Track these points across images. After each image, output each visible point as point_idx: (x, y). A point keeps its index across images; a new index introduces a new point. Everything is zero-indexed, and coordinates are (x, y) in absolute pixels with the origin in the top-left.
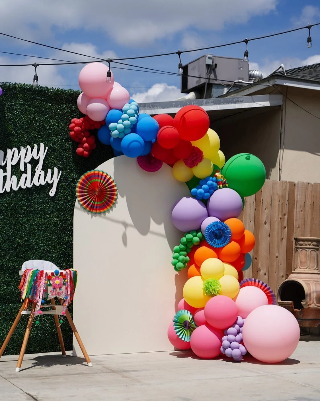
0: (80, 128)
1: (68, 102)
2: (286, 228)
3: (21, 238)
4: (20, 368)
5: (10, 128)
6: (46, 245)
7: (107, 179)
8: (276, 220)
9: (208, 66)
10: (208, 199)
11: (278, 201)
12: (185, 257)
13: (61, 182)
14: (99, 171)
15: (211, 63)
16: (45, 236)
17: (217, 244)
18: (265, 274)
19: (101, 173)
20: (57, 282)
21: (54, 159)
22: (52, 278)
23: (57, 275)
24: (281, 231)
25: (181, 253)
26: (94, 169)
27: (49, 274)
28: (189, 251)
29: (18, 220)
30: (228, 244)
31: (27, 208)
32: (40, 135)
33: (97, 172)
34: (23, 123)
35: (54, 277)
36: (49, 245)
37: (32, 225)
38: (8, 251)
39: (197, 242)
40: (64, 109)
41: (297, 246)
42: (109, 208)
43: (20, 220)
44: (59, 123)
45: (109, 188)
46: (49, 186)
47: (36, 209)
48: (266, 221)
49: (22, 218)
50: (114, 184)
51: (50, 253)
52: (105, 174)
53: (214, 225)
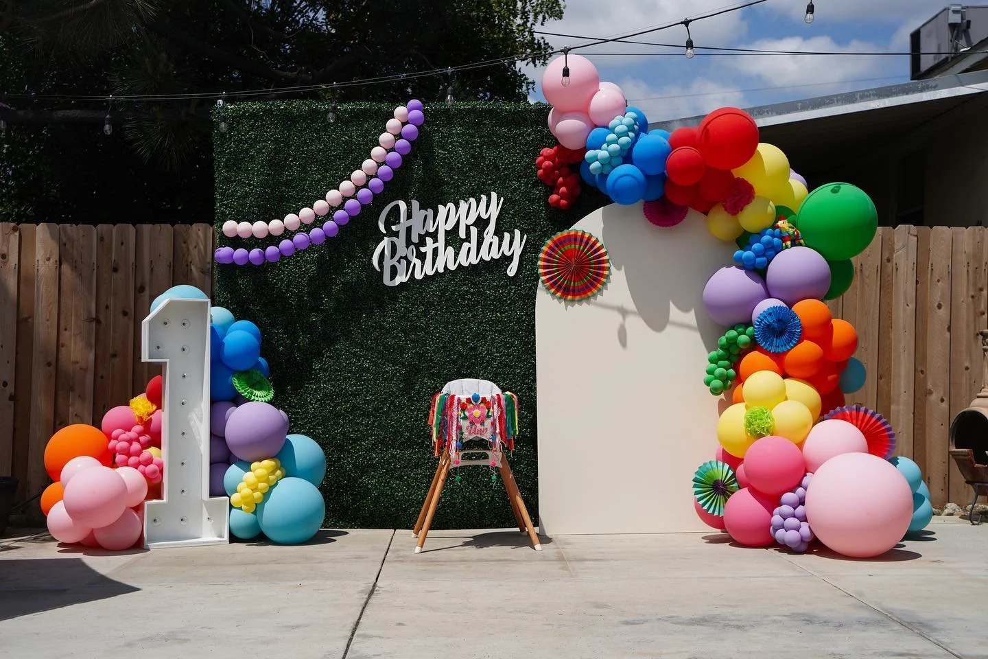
0: (551, 163)
1: (537, 123)
2: (986, 315)
3: (464, 344)
4: (422, 547)
5: (443, 173)
6: (504, 355)
7: (590, 243)
8: (962, 299)
9: (953, 26)
10: (766, 269)
11: (966, 264)
12: (727, 370)
13: (527, 253)
14: (577, 231)
15: (959, 21)
16: (502, 341)
17: (777, 345)
18: (942, 400)
19: (580, 234)
20: (477, 413)
21: (514, 216)
22: (468, 407)
23: (476, 402)
24: (975, 321)
25: (721, 363)
26: (568, 229)
27: (464, 400)
28: (734, 359)
29: (458, 316)
30: (795, 345)
31: (472, 297)
32: (490, 180)
33: (572, 233)
34: (462, 163)
35: (471, 405)
36: (508, 355)
37: (482, 323)
38: (443, 365)
39: (745, 344)
40: (529, 135)
41: (985, 347)
42: (595, 291)
43: (462, 317)
44: (522, 158)
45: (594, 258)
46: (507, 260)
47: (487, 297)
48: (942, 303)
49: (464, 312)
50: (603, 251)
51: (511, 367)
52: (587, 236)
53: (771, 312)
